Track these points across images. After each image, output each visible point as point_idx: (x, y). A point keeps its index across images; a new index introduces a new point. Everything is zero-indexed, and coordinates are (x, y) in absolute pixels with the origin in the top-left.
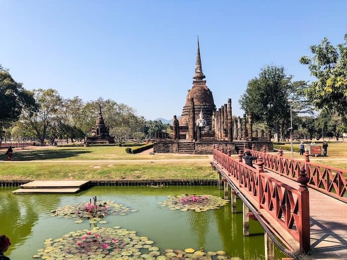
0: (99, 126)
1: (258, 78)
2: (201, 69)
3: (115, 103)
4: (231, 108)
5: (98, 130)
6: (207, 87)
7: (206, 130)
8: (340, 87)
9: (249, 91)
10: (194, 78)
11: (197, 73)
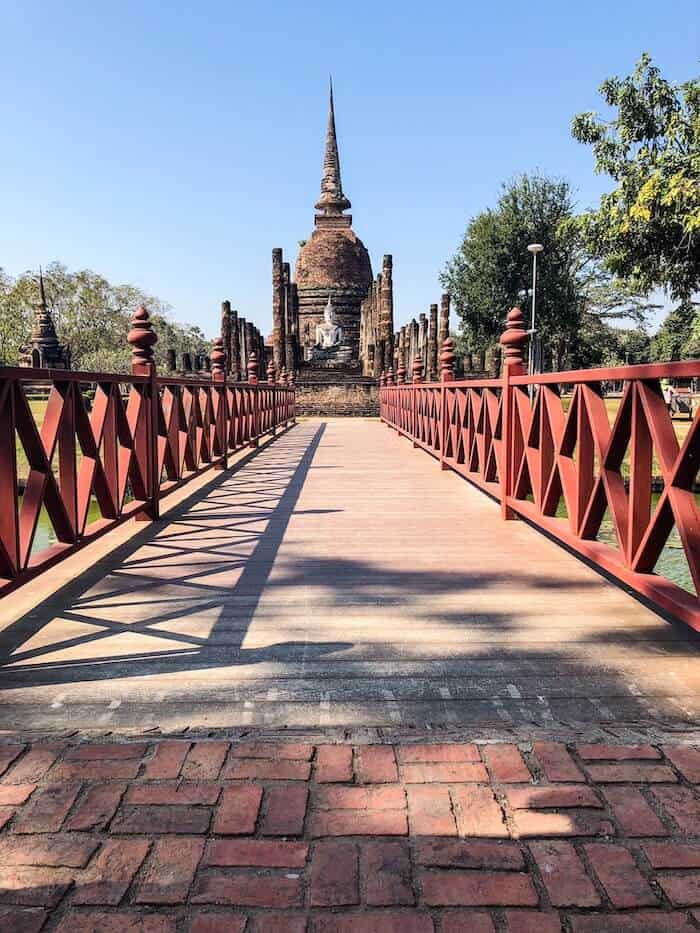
0: (40, 343)
1: (496, 210)
2: (337, 181)
3: (104, 282)
4: (390, 283)
5: (35, 353)
6: (353, 234)
7: (342, 355)
8: (674, 204)
9: (469, 248)
10: (319, 207)
11: (326, 190)
